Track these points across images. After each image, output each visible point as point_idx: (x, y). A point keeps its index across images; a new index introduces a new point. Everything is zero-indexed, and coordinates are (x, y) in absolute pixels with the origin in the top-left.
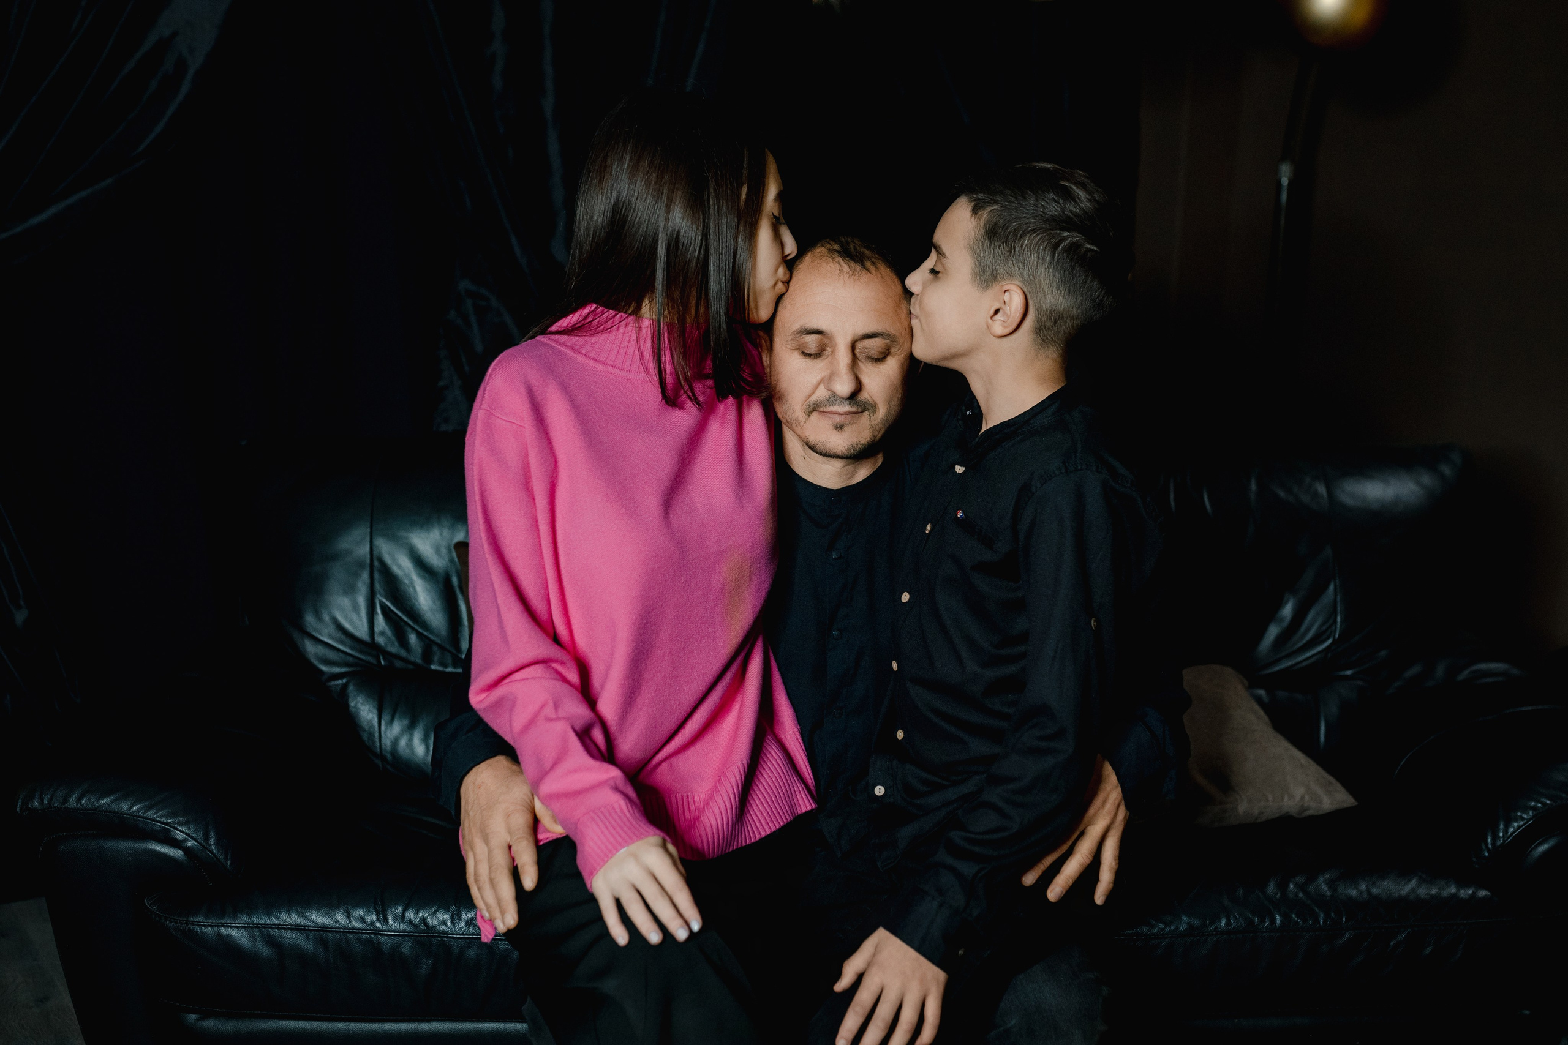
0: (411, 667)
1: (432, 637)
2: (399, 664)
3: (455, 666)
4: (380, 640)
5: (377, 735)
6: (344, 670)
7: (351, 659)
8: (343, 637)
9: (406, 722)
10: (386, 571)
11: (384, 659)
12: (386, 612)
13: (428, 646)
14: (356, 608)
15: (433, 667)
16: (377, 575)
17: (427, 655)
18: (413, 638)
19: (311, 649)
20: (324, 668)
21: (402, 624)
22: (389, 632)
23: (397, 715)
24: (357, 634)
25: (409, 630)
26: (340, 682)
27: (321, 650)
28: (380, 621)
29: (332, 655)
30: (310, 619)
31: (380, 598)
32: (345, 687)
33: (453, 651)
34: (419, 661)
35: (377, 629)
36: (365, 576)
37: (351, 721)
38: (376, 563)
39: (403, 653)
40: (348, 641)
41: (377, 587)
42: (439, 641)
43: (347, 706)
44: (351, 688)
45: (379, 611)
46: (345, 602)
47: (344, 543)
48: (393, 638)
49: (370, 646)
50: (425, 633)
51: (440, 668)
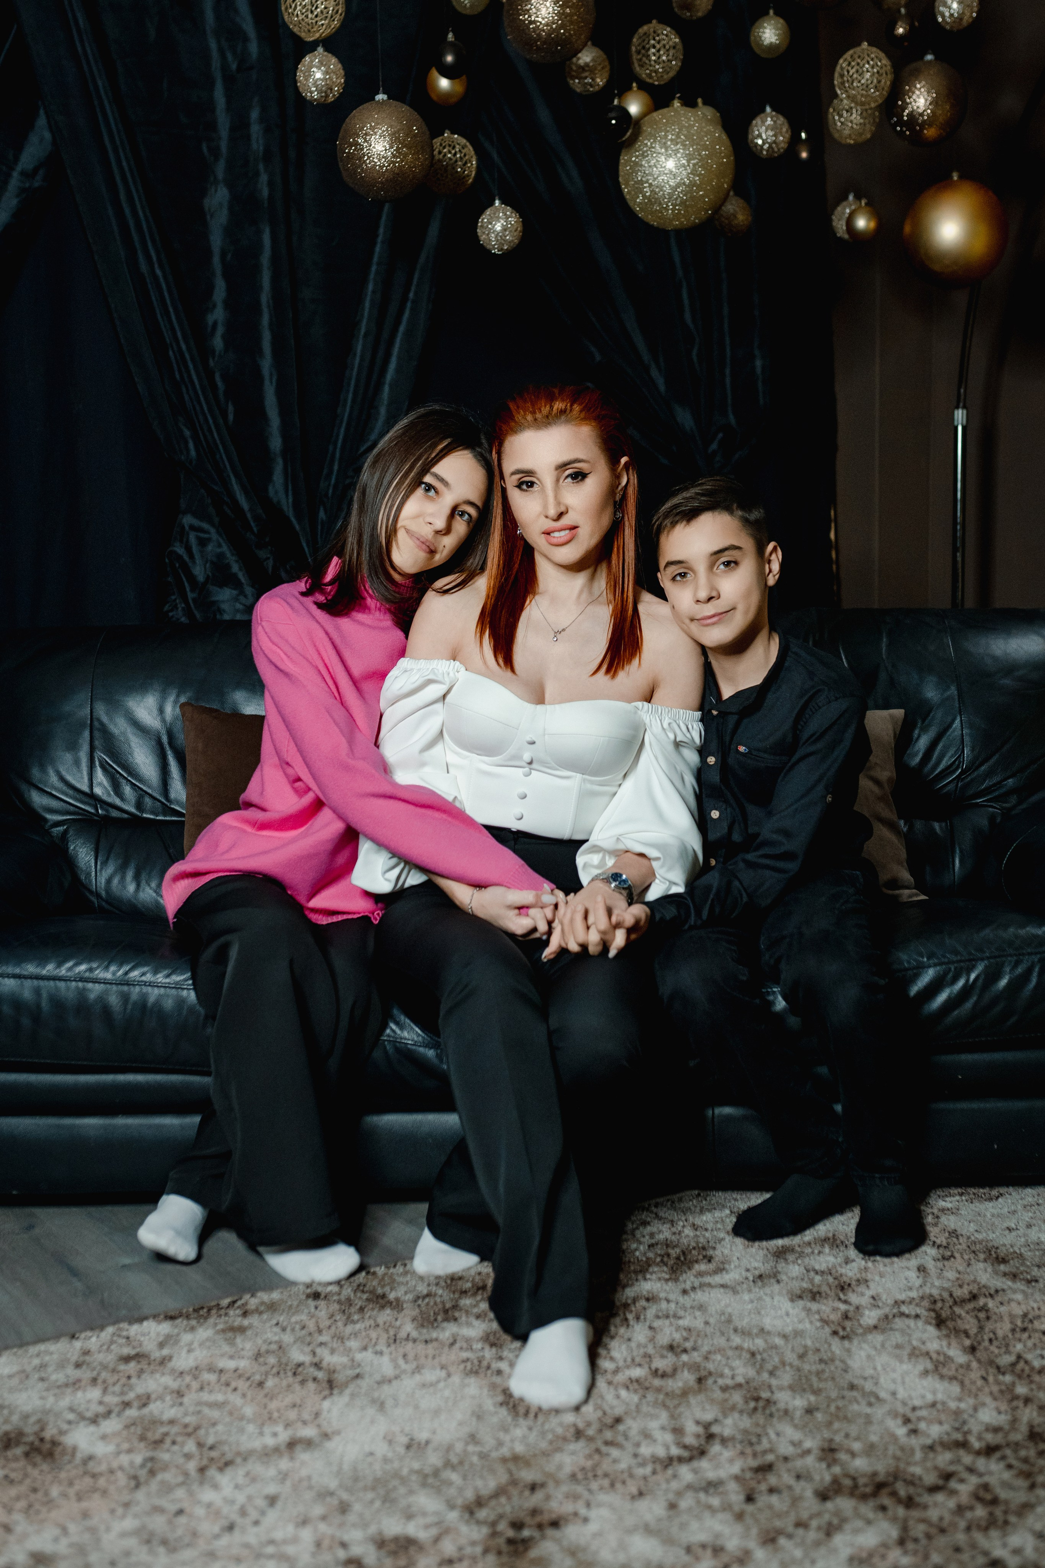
0: (126, 816)
1: (144, 788)
2: (115, 814)
3: (165, 816)
4: (98, 791)
5: (93, 874)
6: (65, 818)
7: (72, 808)
8: (65, 788)
9: (120, 862)
10: (104, 730)
11: (101, 808)
12: (104, 767)
13: (141, 794)
14: (77, 763)
15: (145, 815)
16: (97, 734)
17: (139, 805)
18: (127, 790)
19: (38, 799)
20: (49, 816)
21: (118, 776)
22: (105, 783)
23: (112, 855)
24: (78, 785)
25: (123, 782)
26: (61, 829)
27: (45, 801)
28: (99, 775)
29: (54, 804)
30: (36, 773)
31: (99, 754)
32: (65, 832)
33: (163, 800)
34: (133, 810)
35: (94, 782)
36: (86, 734)
37: (70, 863)
38: (96, 723)
39: (118, 802)
40: (71, 792)
41: (97, 743)
42: (150, 791)
43: (68, 848)
44: (71, 832)
45: (97, 763)
46: (68, 757)
47: (67, 708)
48: (110, 789)
49: (91, 797)
50: (137, 784)
51: (152, 817)
